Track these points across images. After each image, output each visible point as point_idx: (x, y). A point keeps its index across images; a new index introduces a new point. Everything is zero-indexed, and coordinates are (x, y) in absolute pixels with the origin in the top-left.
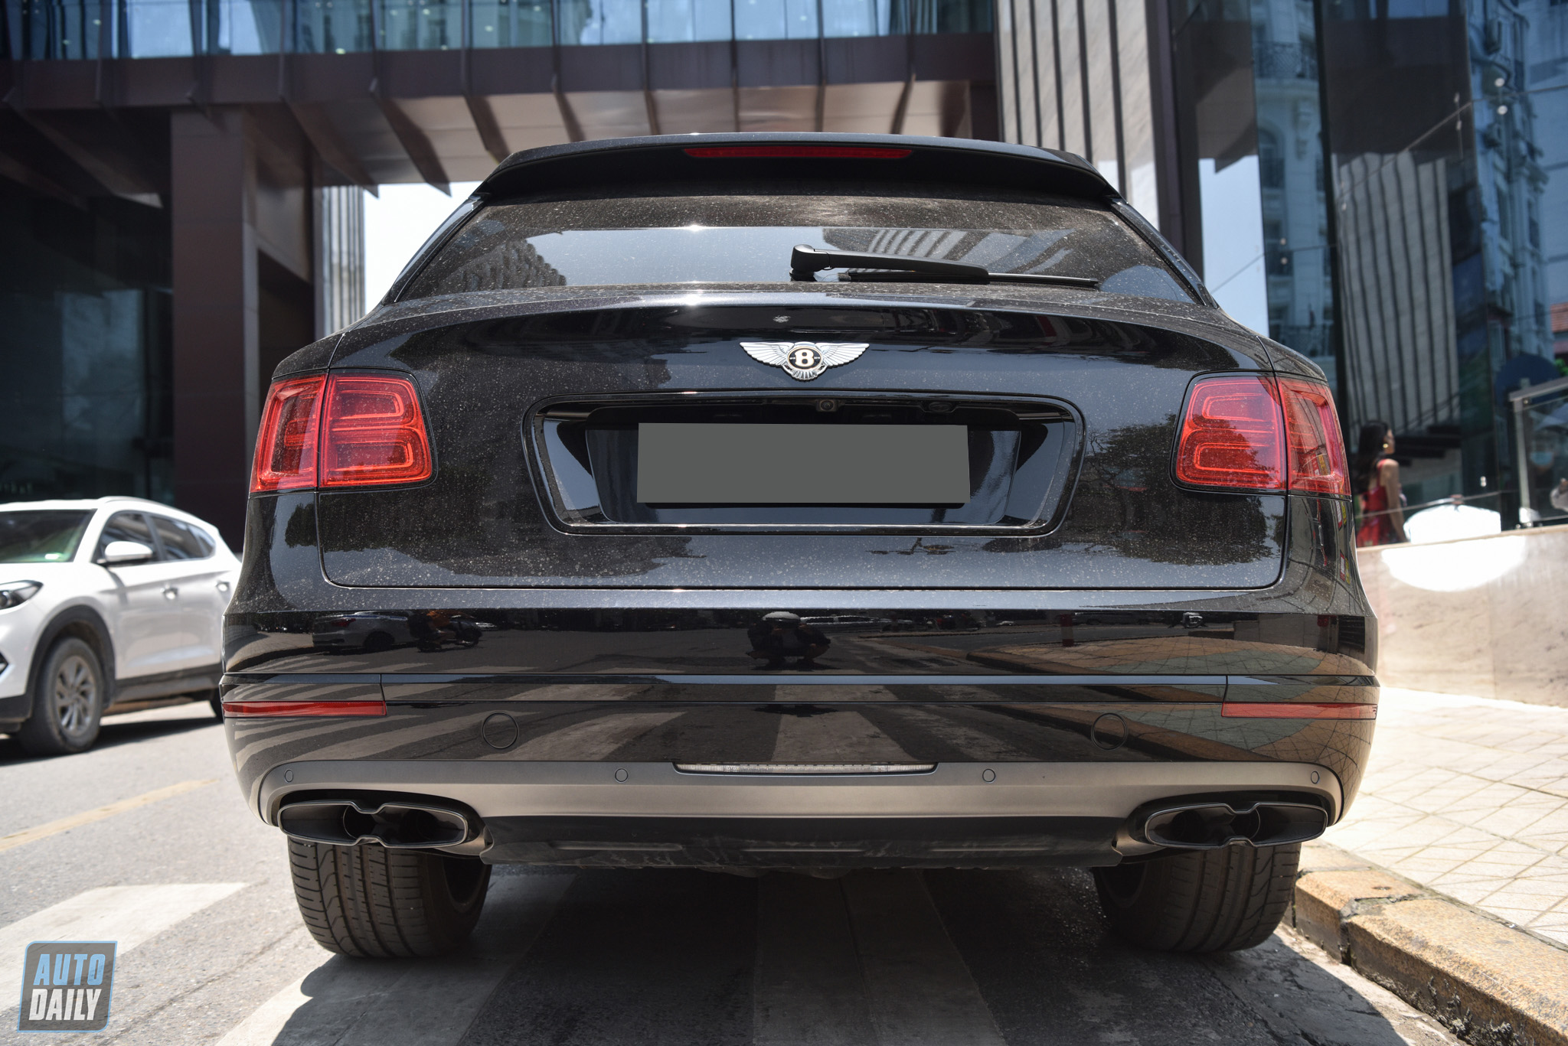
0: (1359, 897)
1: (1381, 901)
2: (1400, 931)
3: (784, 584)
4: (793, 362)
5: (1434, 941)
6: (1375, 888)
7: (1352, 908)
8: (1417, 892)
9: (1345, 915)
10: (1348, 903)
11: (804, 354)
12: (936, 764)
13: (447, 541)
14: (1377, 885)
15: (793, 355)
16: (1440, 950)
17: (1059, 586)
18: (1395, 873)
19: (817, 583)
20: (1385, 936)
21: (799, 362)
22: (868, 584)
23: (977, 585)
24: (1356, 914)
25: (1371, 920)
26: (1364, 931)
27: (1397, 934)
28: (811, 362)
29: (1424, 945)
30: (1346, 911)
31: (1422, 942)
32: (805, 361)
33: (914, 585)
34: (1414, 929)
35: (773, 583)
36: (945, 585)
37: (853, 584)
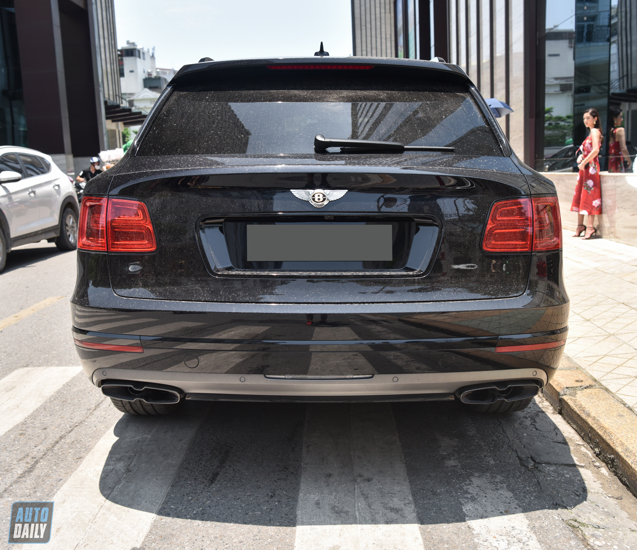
0: (568, 387)
1: (577, 388)
2: (581, 406)
3: (310, 301)
4: (314, 199)
5: (593, 414)
6: (576, 381)
7: (564, 391)
8: (594, 383)
9: (561, 394)
10: (563, 389)
11: (319, 196)
12: (373, 375)
13: (165, 279)
14: (577, 379)
15: (314, 196)
16: (594, 419)
17: (428, 300)
18: (587, 372)
19: (324, 301)
20: (575, 408)
21: (316, 200)
22: (346, 301)
23: (392, 301)
24: (565, 394)
25: (571, 399)
26: (567, 403)
27: (579, 407)
28: (322, 199)
29: (589, 415)
30: (562, 393)
31: (588, 413)
32: (319, 199)
33: (365, 301)
34: (586, 407)
35: (305, 301)
36: (379, 301)
37: (339, 301)
